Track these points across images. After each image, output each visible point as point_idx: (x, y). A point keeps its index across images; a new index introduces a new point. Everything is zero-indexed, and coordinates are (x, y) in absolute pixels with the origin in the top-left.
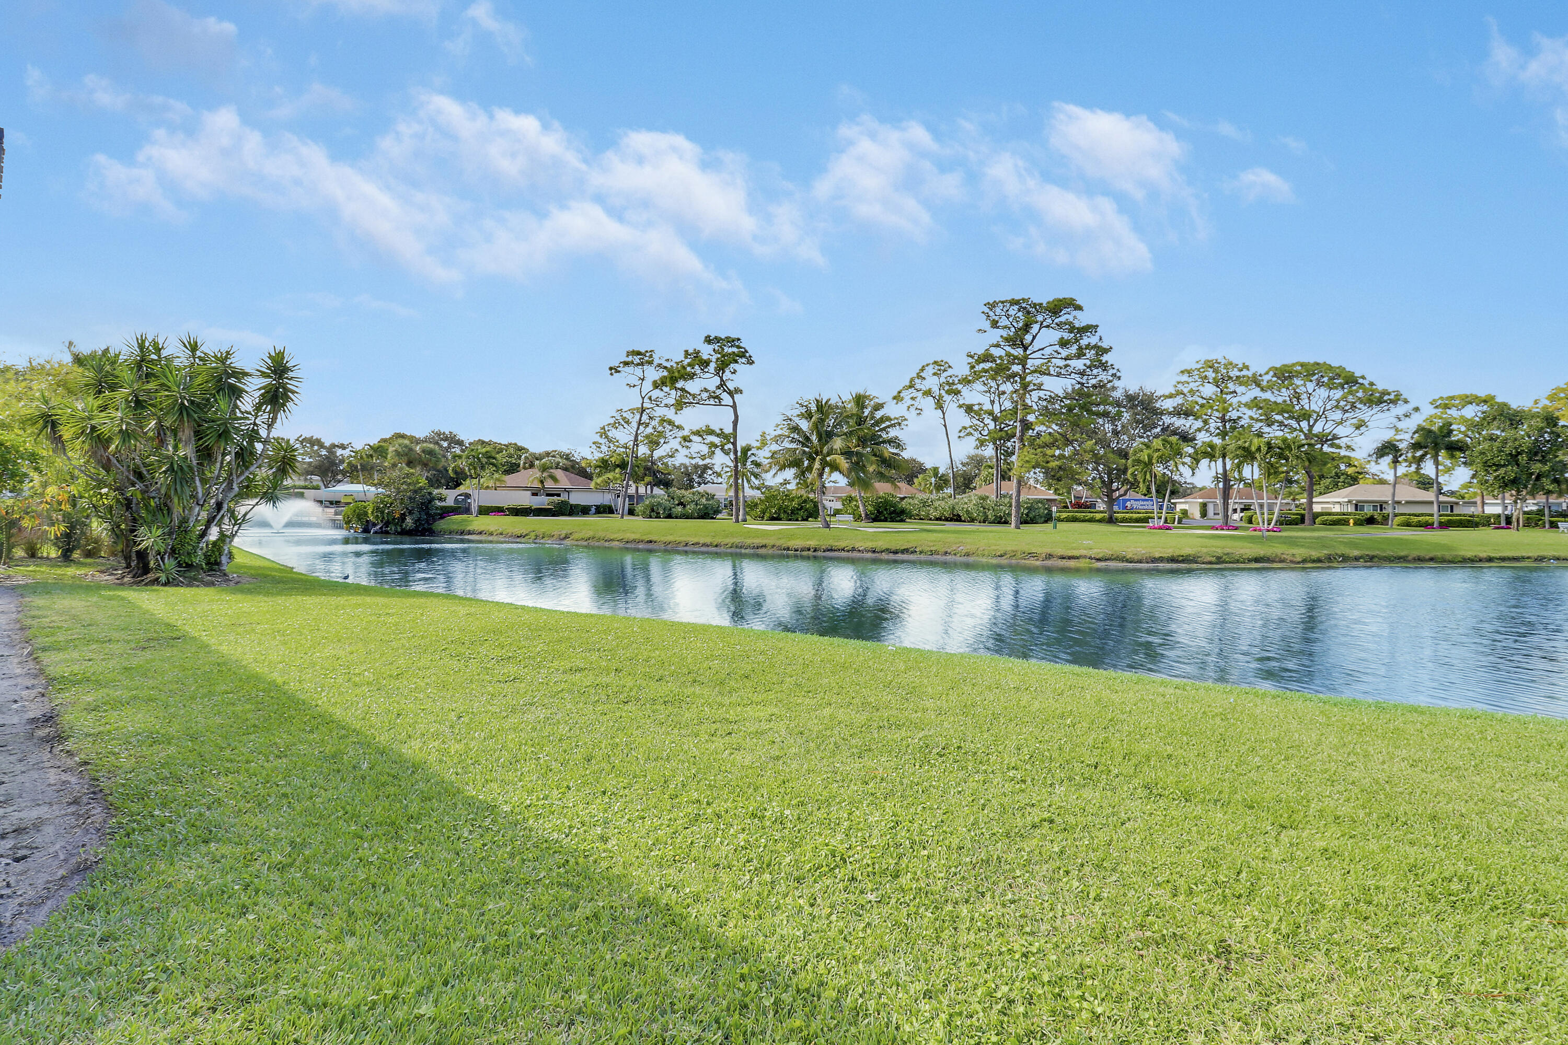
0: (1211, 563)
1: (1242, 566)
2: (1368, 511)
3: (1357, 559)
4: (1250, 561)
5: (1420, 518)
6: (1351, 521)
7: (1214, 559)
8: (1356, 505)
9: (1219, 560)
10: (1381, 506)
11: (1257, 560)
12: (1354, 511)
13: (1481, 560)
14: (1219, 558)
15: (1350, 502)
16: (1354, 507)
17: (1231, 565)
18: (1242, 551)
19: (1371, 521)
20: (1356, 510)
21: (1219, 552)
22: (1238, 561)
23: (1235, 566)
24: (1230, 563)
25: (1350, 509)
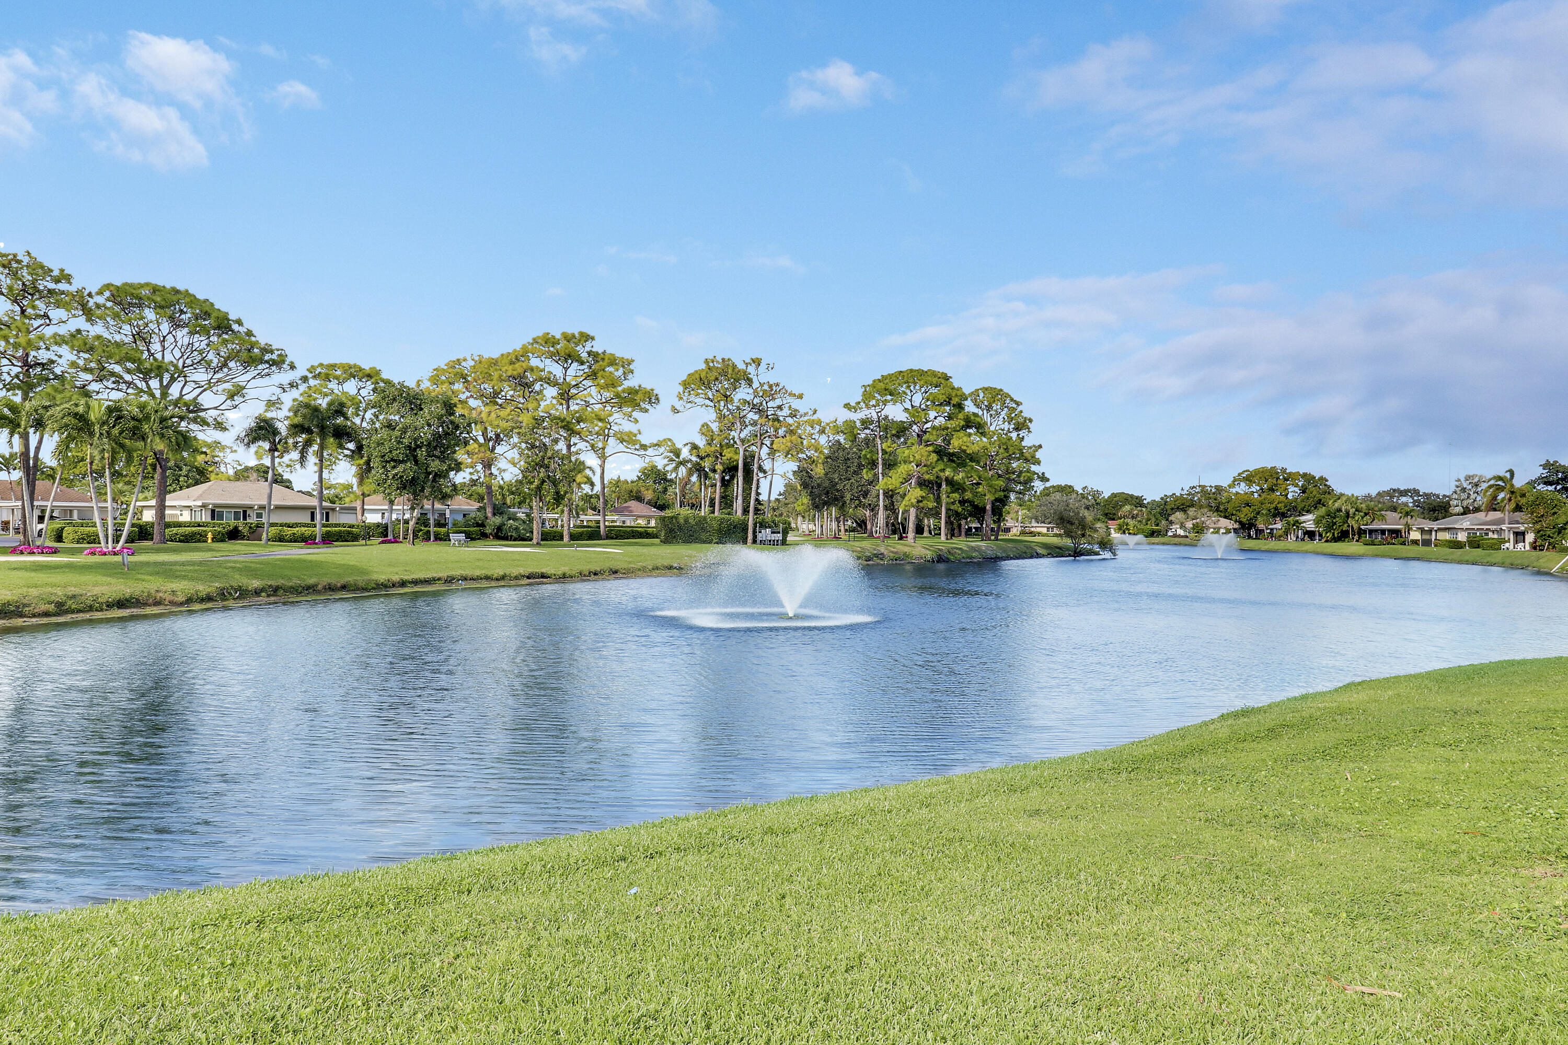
0: (46, 614)
1: (98, 615)
2: (229, 521)
3: (257, 592)
4: (110, 606)
5: (295, 530)
6: (210, 536)
7: (51, 608)
8: (213, 511)
9: (61, 608)
10: (245, 512)
11: (121, 604)
12: (209, 520)
13: (394, 586)
14: (59, 605)
15: (204, 506)
16: (209, 513)
17: (81, 616)
18: (97, 590)
19: (234, 535)
20: (213, 518)
21: (59, 593)
22: (91, 609)
23: (87, 616)
24: (79, 611)
25: (205, 517)
